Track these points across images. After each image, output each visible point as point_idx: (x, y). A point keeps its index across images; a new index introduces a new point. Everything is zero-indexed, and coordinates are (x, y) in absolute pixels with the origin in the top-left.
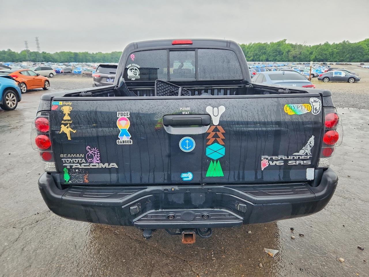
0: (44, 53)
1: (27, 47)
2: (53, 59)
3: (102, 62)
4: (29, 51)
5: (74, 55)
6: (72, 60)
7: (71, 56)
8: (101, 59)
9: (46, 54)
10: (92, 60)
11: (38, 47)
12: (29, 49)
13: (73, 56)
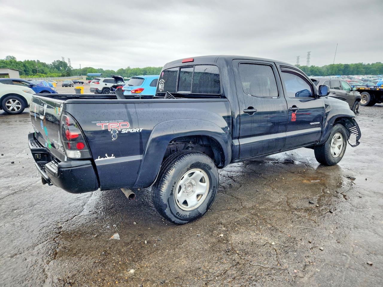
0: (313, 67)
1: (298, 62)
2: (320, 72)
3: (379, 73)
4: (299, 65)
5: (344, 67)
6: (341, 72)
7: (341, 68)
8: (377, 71)
9: (314, 68)
10: (365, 72)
11: (308, 61)
12: (299, 64)
13: (342, 68)
